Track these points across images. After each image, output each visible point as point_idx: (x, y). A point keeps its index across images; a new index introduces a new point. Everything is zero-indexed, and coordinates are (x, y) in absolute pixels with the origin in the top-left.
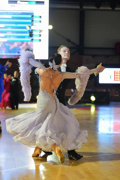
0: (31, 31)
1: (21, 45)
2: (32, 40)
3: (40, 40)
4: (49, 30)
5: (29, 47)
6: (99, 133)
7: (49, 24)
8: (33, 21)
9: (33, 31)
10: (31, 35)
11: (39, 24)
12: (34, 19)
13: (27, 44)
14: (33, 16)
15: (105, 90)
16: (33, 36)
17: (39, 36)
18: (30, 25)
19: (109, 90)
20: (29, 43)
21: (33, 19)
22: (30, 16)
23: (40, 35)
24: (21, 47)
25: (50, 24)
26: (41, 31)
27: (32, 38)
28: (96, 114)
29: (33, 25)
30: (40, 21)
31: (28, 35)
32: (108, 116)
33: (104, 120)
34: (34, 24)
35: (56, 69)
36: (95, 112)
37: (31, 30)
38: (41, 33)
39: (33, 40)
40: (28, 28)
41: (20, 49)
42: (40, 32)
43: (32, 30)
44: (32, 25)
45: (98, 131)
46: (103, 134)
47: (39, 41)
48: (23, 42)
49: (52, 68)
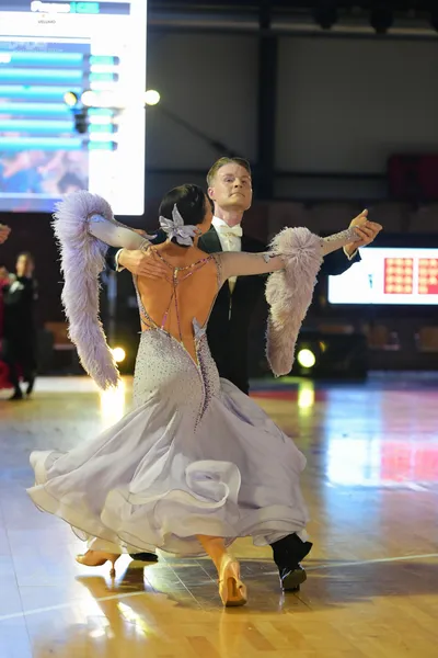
0: (81, 113)
1: (44, 163)
2: (85, 143)
3: (114, 145)
4: (148, 107)
5: (72, 168)
6: (328, 484)
7: (149, 87)
8: (87, 74)
9: (90, 112)
10: (81, 125)
11: (111, 84)
12: (92, 69)
13: (66, 159)
14: (87, 57)
15: (349, 329)
16: (90, 128)
17: (110, 128)
18: (77, 90)
19: (365, 329)
20: (74, 156)
21: (89, 65)
22: (78, 57)
23: (115, 128)
24: (43, 171)
25: (150, 85)
26: (116, 111)
27: (84, 137)
28: (318, 415)
29: (90, 90)
30: (116, 76)
31: (70, 124)
32: (360, 422)
33: (345, 436)
34: (92, 86)
35: (188, 242)
36: (313, 407)
37: (79, 106)
38: (116, 120)
39: (90, 145)
40: (71, 101)
41: (40, 178)
42: (113, 116)
43: (85, 109)
44: (87, 89)
45: (324, 478)
46: (342, 488)
47: (110, 146)
48: (50, 153)
49: (174, 239)
